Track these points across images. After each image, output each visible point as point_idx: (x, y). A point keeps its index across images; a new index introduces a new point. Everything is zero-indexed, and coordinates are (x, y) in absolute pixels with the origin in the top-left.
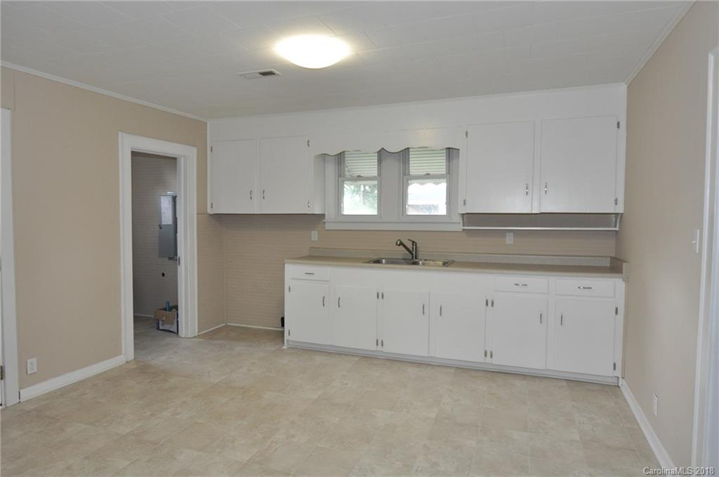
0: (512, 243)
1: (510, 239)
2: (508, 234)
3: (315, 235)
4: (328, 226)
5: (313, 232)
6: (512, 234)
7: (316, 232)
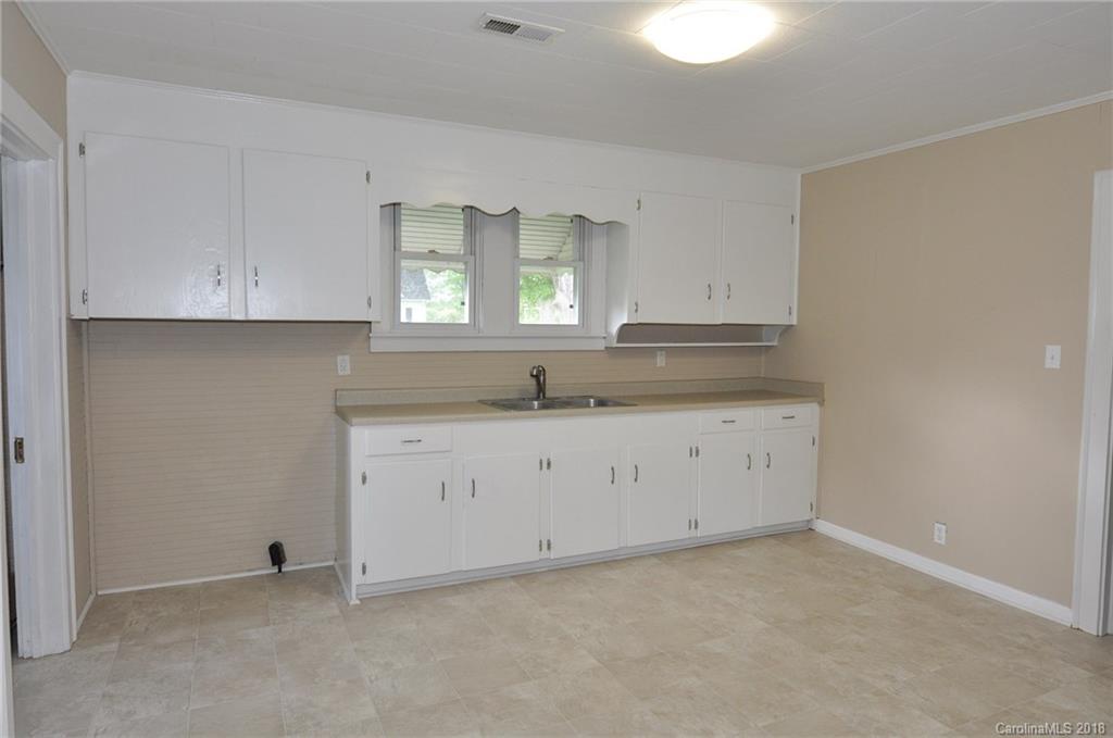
0: (664, 365)
1: (661, 361)
2: (659, 353)
3: (344, 364)
4: (376, 346)
5: (339, 358)
6: (664, 352)
7: (347, 358)
